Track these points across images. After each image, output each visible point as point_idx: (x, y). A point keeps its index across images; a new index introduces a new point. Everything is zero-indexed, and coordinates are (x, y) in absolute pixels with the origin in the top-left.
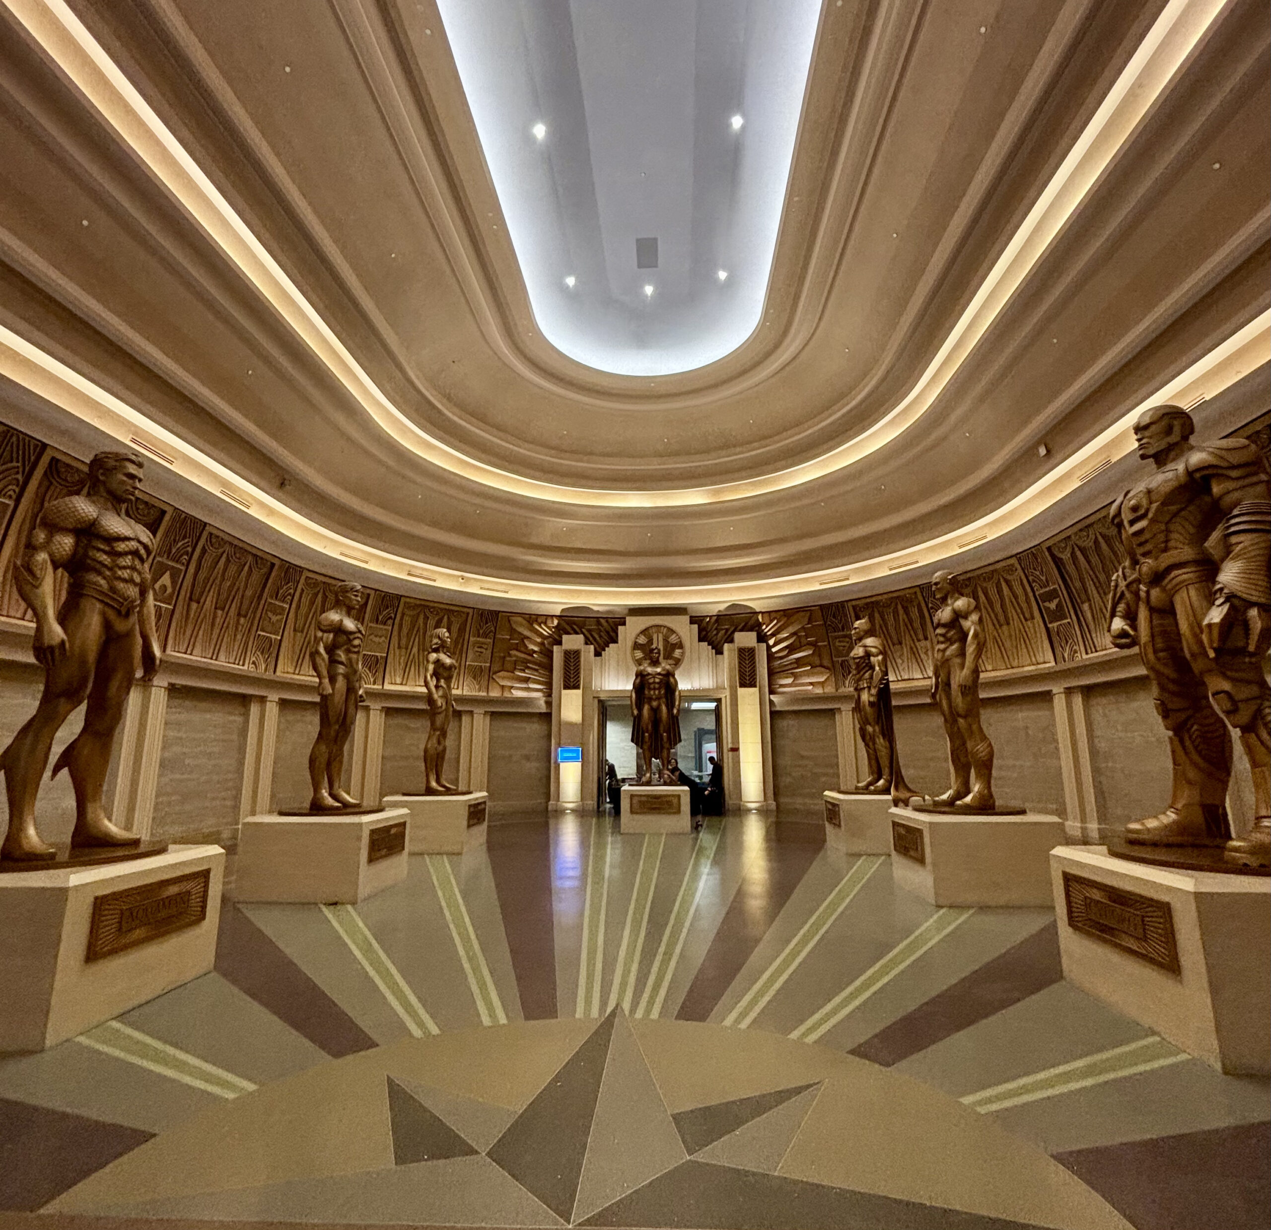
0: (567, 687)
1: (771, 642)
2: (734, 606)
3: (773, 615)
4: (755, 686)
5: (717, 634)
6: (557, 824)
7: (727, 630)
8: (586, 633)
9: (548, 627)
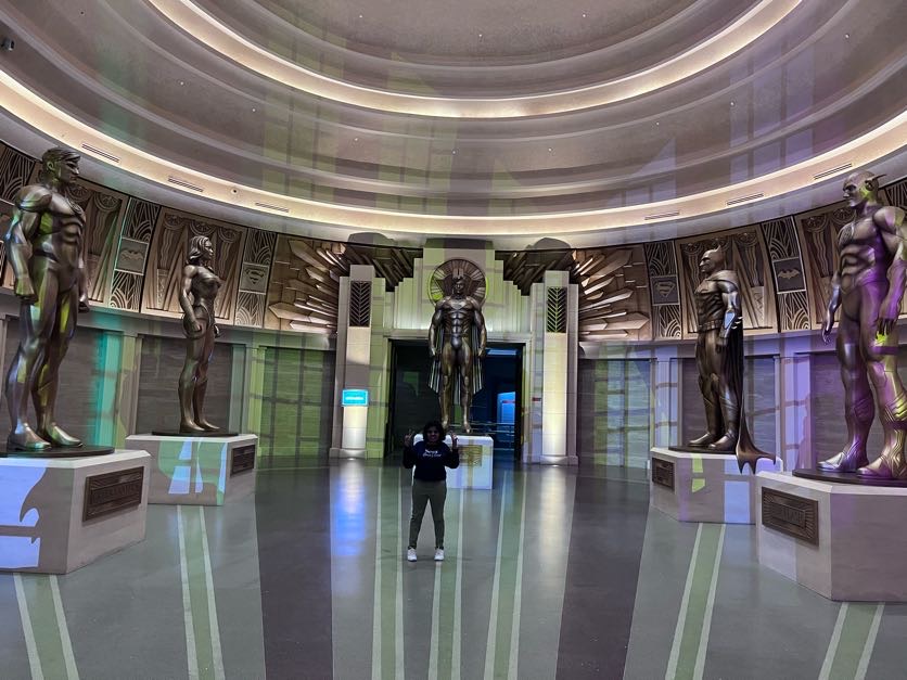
0: (353, 324)
1: (585, 284)
2: (546, 241)
3: (589, 253)
4: (564, 332)
5: (523, 273)
6: (339, 472)
7: (535, 268)
8: (377, 264)
9: (334, 255)
